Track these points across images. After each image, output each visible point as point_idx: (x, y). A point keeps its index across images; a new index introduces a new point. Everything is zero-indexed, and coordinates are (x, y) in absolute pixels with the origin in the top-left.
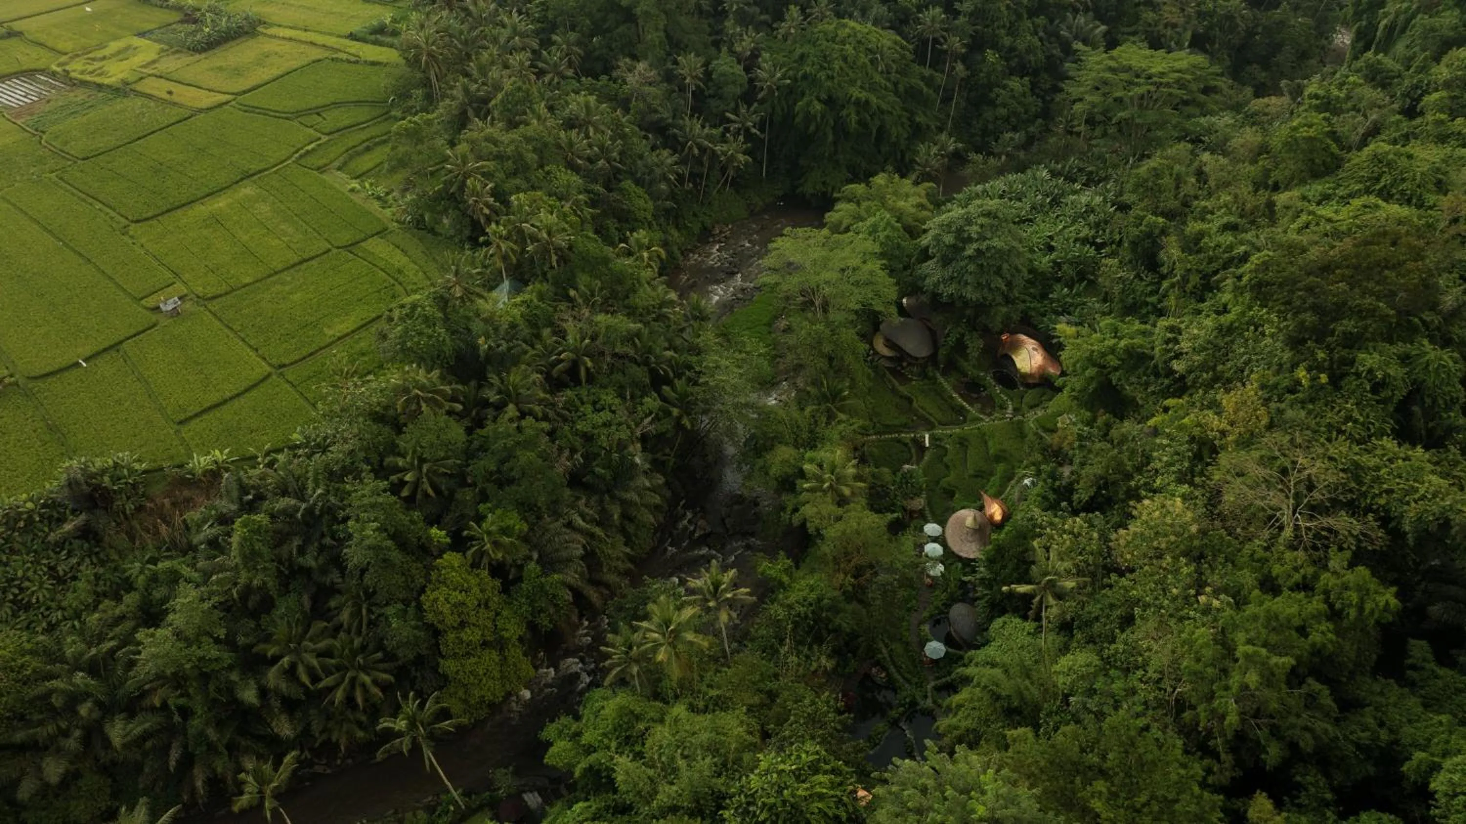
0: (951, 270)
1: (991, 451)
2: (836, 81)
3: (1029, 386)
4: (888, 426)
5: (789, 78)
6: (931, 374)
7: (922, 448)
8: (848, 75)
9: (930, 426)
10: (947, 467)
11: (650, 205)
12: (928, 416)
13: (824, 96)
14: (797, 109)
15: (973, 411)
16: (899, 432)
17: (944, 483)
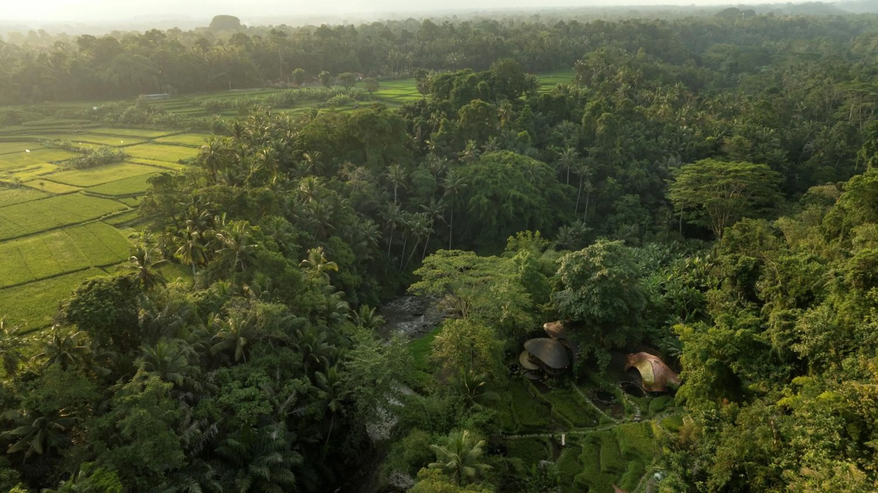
0: (580, 293)
1: (622, 450)
2: (499, 185)
3: (654, 394)
4: (528, 426)
5: (466, 183)
6: (567, 384)
7: (559, 447)
8: (508, 182)
9: (566, 427)
10: (581, 463)
11: (353, 256)
12: (565, 419)
13: (490, 194)
14: (470, 201)
15: (605, 415)
16: (539, 433)
17: (578, 478)
